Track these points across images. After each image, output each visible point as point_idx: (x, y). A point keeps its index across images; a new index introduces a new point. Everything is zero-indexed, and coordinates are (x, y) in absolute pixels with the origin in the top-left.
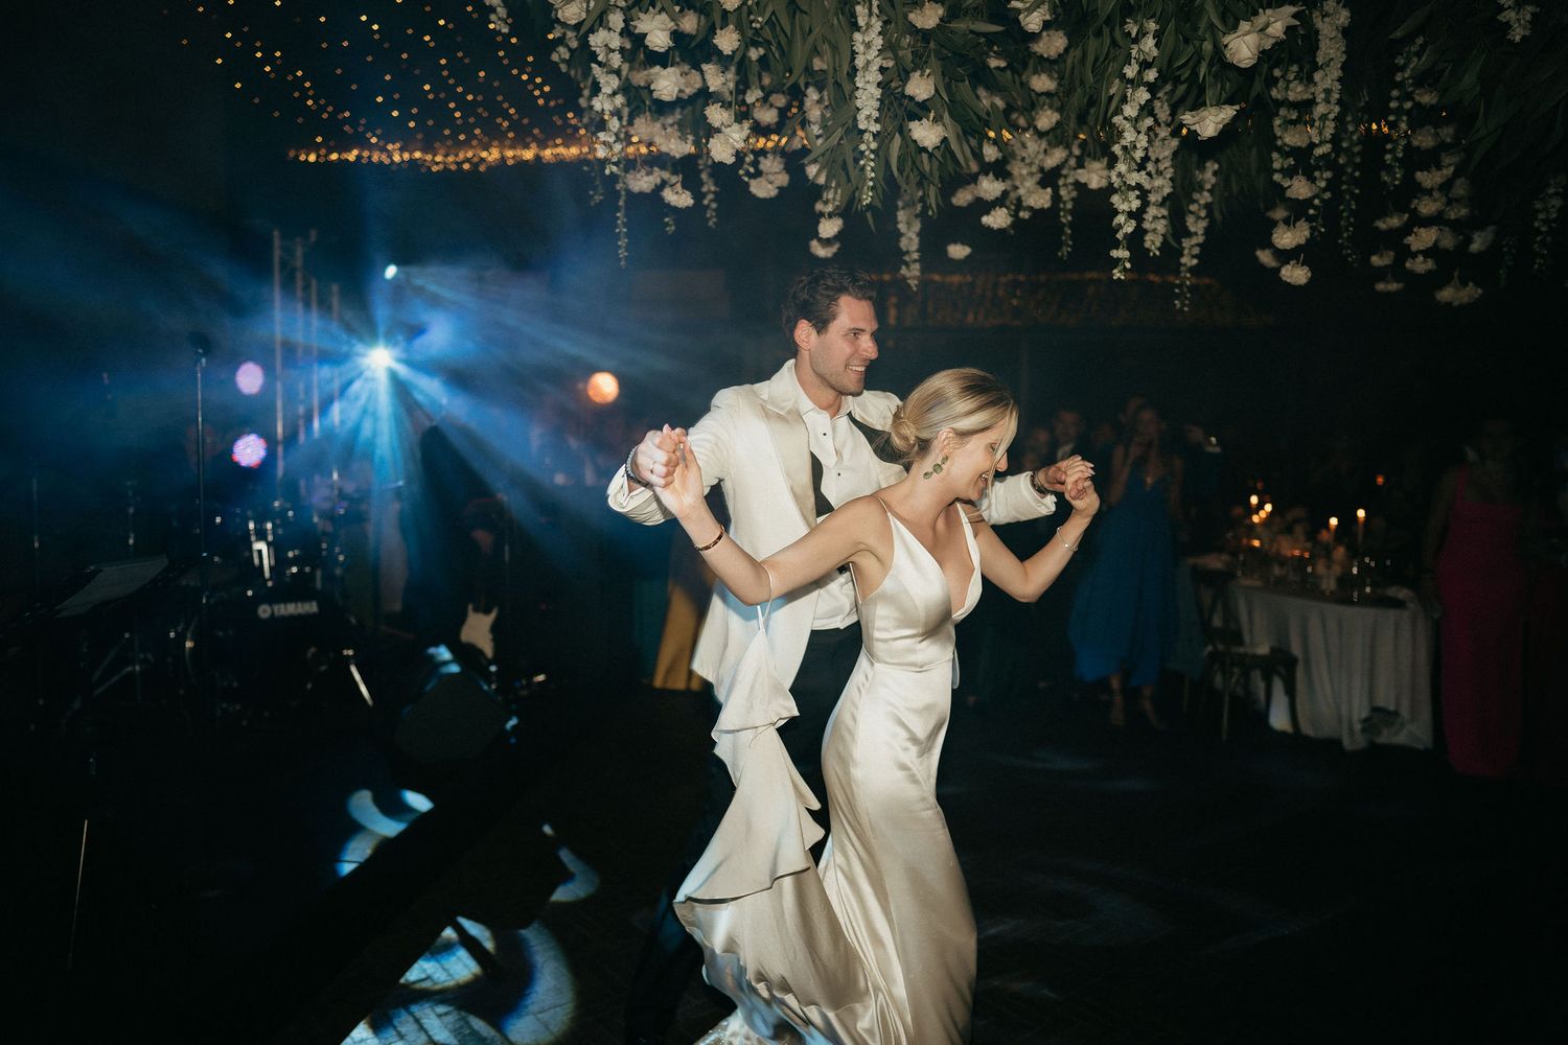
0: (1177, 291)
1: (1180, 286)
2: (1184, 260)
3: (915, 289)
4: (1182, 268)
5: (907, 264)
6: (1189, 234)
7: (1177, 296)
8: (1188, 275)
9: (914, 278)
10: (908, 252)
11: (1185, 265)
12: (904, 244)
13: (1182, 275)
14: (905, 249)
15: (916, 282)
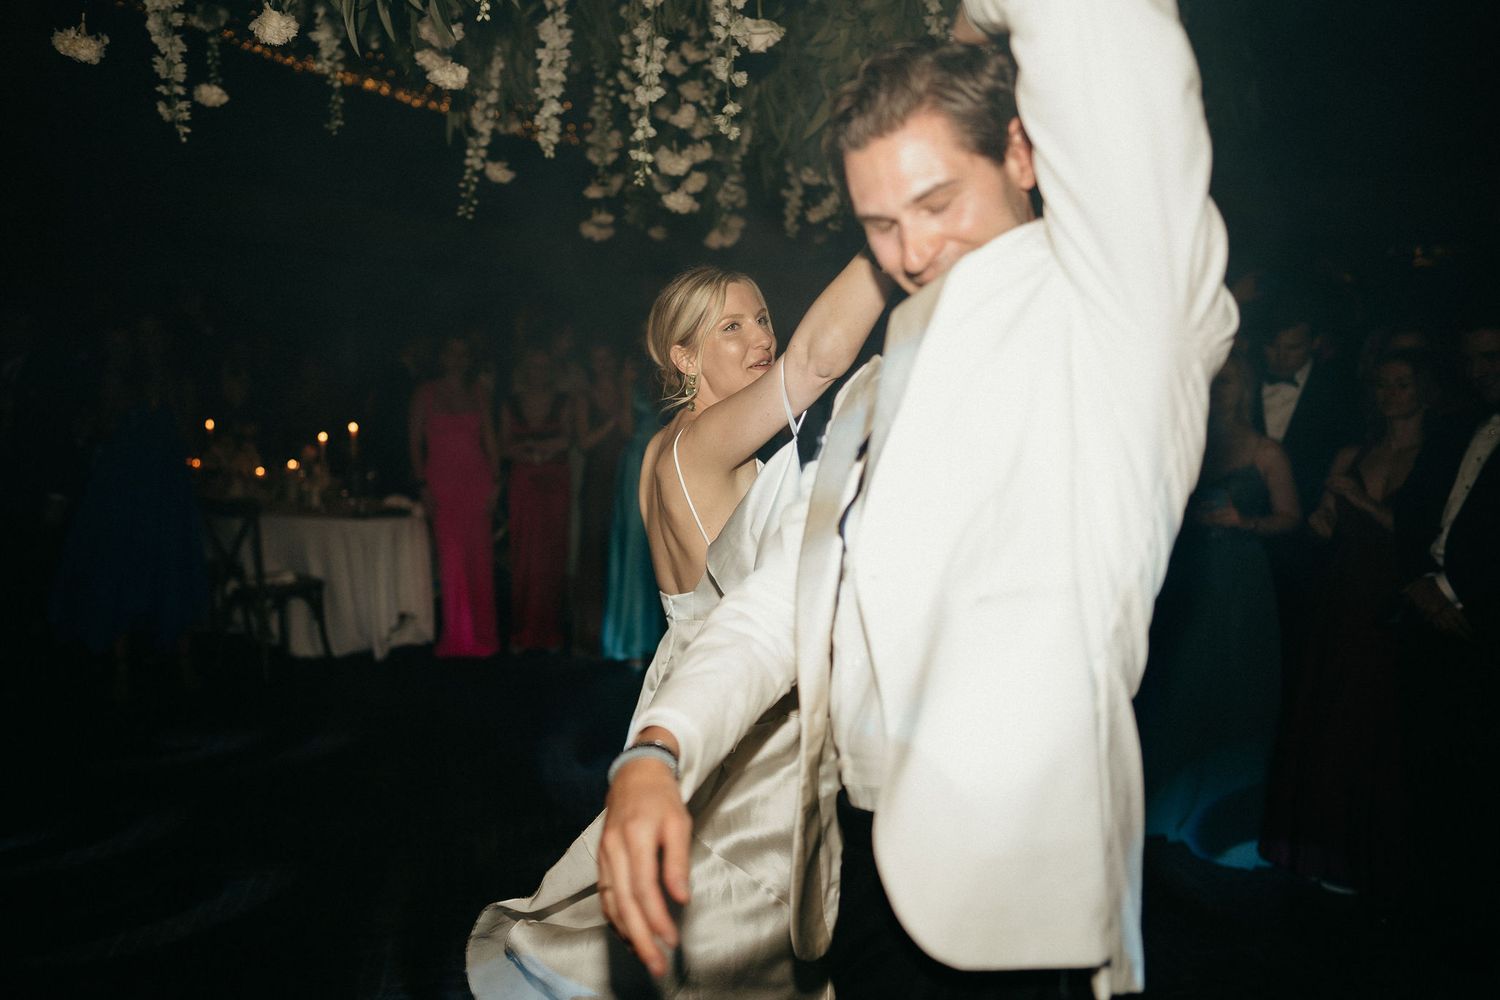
0: (463, 195)
1: (466, 190)
2: (468, 162)
3: (184, 140)
4: (469, 171)
5: (169, 101)
6: (473, 133)
7: (463, 201)
8: (476, 179)
9: (185, 123)
10: (166, 82)
11: (472, 166)
12: (160, 67)
13: (466, 177)
14: (163, 76)
15: (188, 130)
